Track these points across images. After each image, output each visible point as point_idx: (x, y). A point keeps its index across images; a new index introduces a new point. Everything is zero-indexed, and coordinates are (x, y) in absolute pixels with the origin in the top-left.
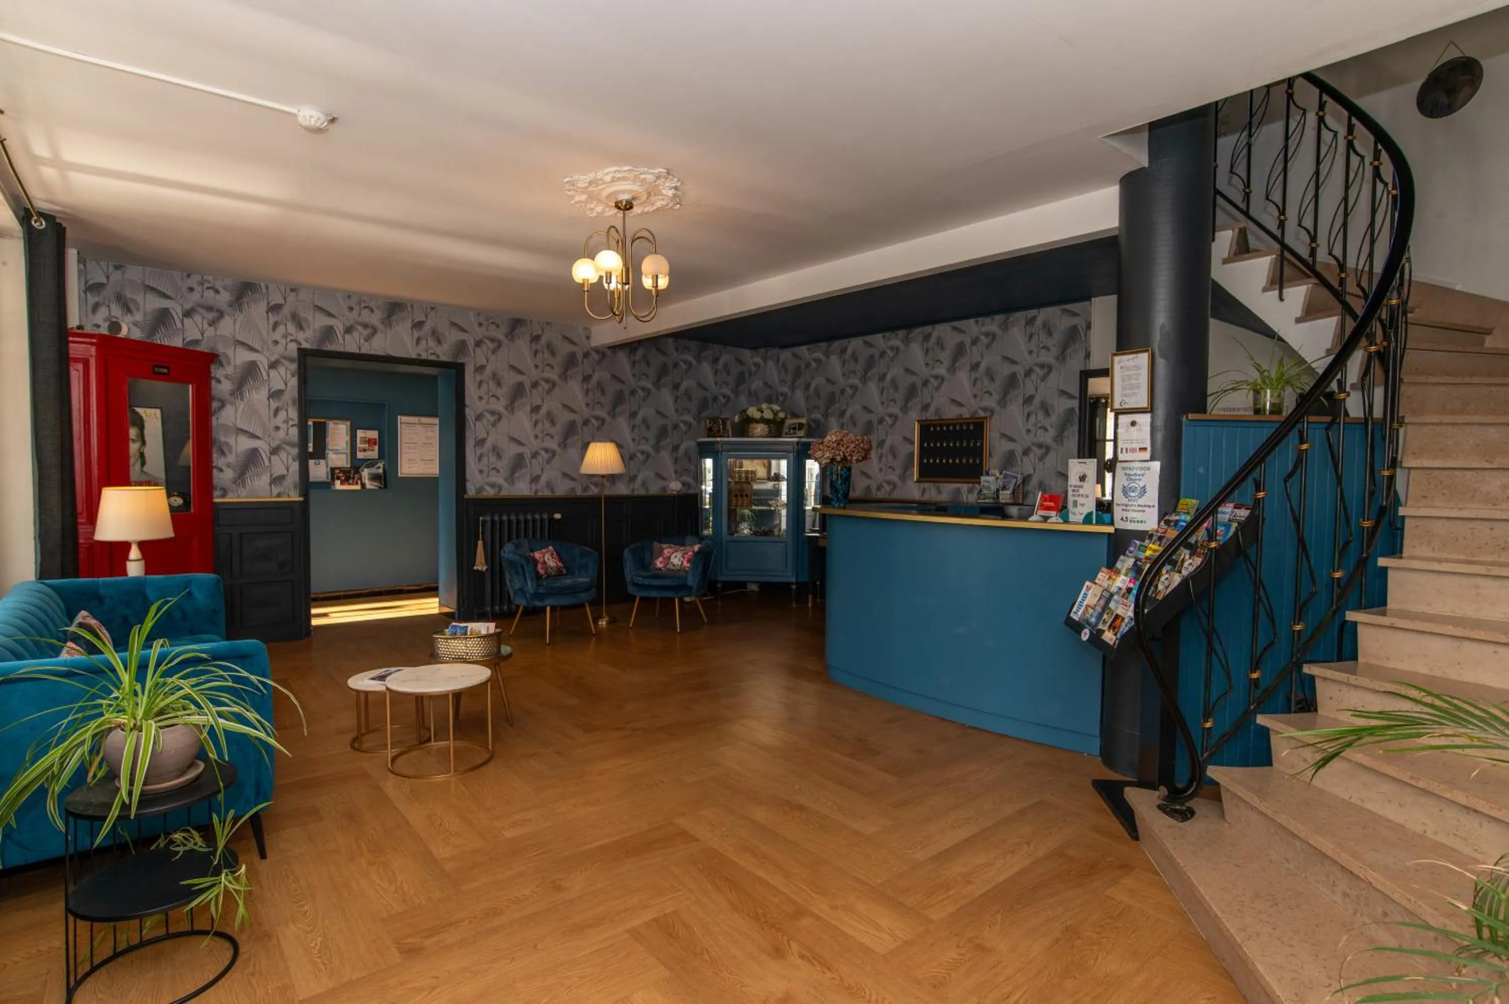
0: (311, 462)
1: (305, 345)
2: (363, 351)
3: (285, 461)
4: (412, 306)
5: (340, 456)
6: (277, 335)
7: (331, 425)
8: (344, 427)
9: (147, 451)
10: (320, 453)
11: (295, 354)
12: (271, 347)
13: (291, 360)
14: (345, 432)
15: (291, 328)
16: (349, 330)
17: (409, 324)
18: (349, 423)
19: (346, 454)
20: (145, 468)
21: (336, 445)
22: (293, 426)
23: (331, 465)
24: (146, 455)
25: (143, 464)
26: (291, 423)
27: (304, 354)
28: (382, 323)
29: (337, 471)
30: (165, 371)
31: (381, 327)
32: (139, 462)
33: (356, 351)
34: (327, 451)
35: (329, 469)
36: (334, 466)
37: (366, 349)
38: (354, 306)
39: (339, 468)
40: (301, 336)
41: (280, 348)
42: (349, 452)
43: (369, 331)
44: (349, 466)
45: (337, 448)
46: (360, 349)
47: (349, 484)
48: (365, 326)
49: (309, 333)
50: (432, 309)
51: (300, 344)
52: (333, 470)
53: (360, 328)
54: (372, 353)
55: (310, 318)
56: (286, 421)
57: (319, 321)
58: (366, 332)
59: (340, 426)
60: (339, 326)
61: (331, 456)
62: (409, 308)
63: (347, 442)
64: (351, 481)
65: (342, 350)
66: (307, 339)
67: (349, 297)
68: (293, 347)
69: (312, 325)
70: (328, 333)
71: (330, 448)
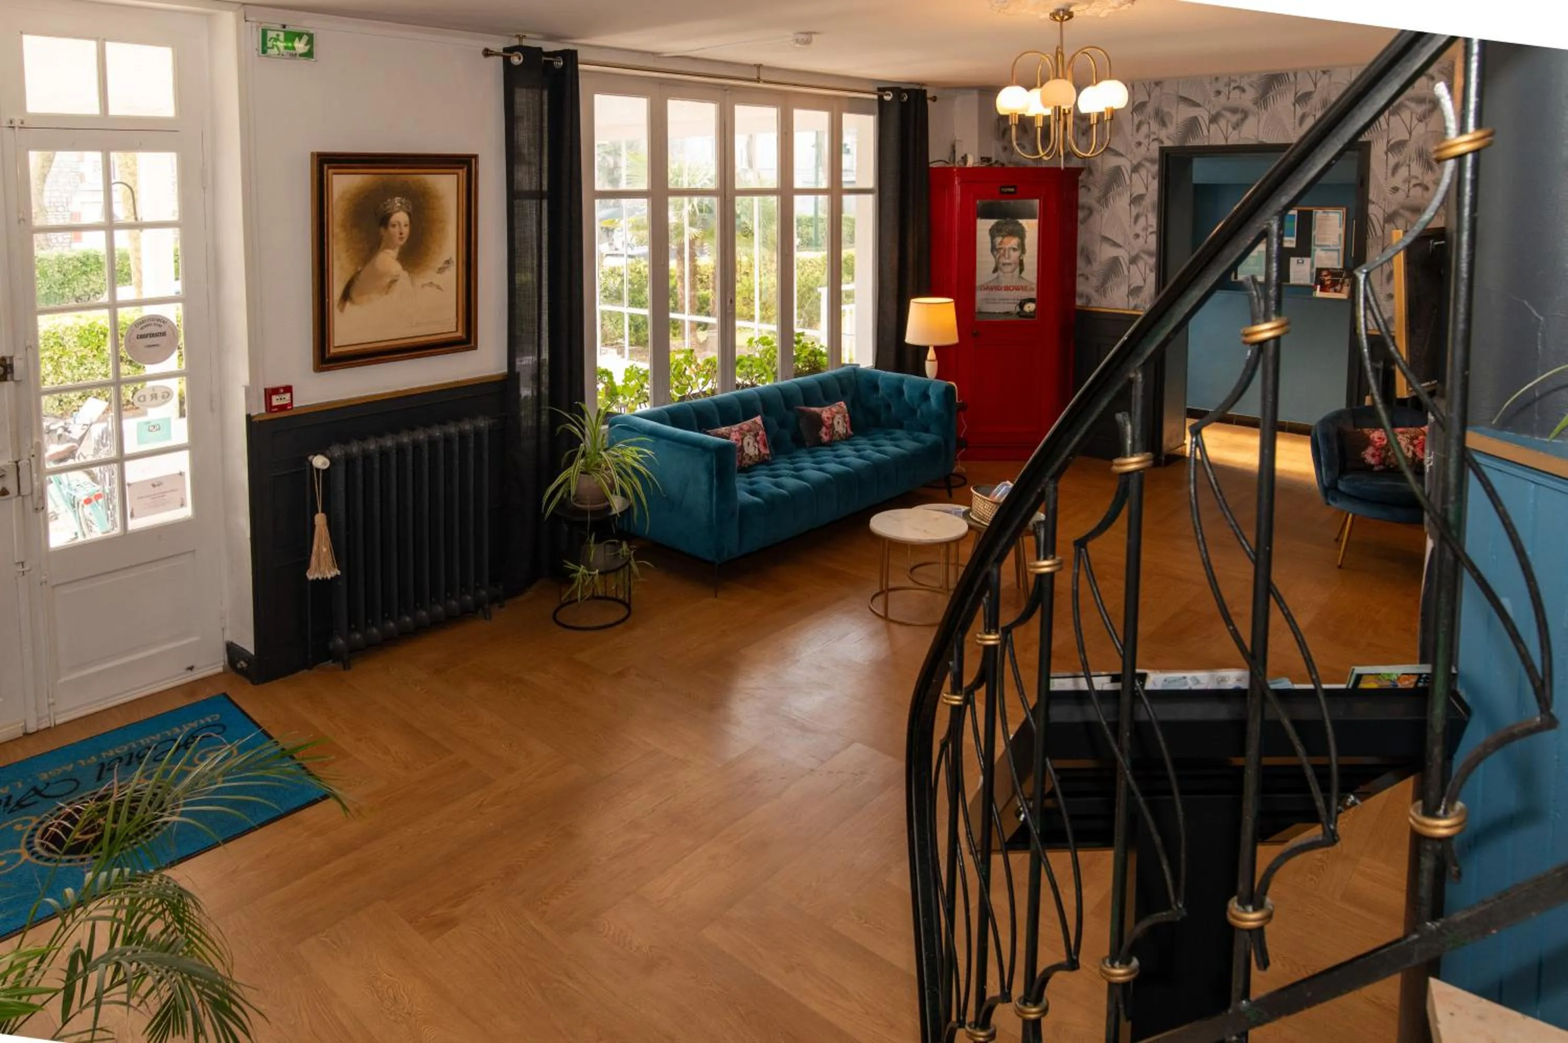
0: (1293, 261)
1: (1168, 143)
2: (1230, 142)
3: (1143, 272)
4: (1295, 75)
5: (1330, 253)
6: (1140, 137)
7: (1319, 214)
8: (1337, 216)
9: (1026, 259)
10: (1304, 248)
11: (1156, 155)
12: (1135, 150)
13: (1152, 161)
14: (1338, 222)
15: (1154, 126)
16: (1214, 119)
17: (1290, 98)
18: (1344, 210)
19: (1338, 250)
20: (1023, 275)
21: (1325, 240)
22: (1151, 233)
23: (1318, 265)
24: (1025, 261)
25: (1021, 270)
26: (1150, 230)
27: (1166, 154)
28: (1255, 103)
29: (1324, 273)
30: (1012, 190)
31: (1254, 108)
32: (1018, 270)
33: (1222, 142)
34: (1313, 248)
35: (1314, 270)
36: (1320, 266)
37: (1234, 139)
38: (1221, 89)
39: (1327, 269)
40: (1163, 134)
41: (1143, 149)
42: (1341, 247)
43: (1239, 116)
44: (1340, 266)
45: (1327, 243)
46: (1226, 140)
47: (1336, 291)
48: (1234, 111)
49: (1172, 129)
50: (1324, 72)
51: (1162, 142)
52: (1319, 271)
53: (1228, 114)
54: (1242, 142)
55: (1173, 112)
56: (1145, 229)
57: (1183, 113)
58: (1235, 118)
59: (1331, 215)
60: (1203, 115)
61: (1318, 253)
62: (1292, 78)
63: (1340, 235)
64: (1338, 288)
65: (1206, 144)
66: (1169, 137)
67: (1217, 79)
68: (1155, 146)
69: (1175, 119)
70: (1192, 125)
71: (1317, 243)
